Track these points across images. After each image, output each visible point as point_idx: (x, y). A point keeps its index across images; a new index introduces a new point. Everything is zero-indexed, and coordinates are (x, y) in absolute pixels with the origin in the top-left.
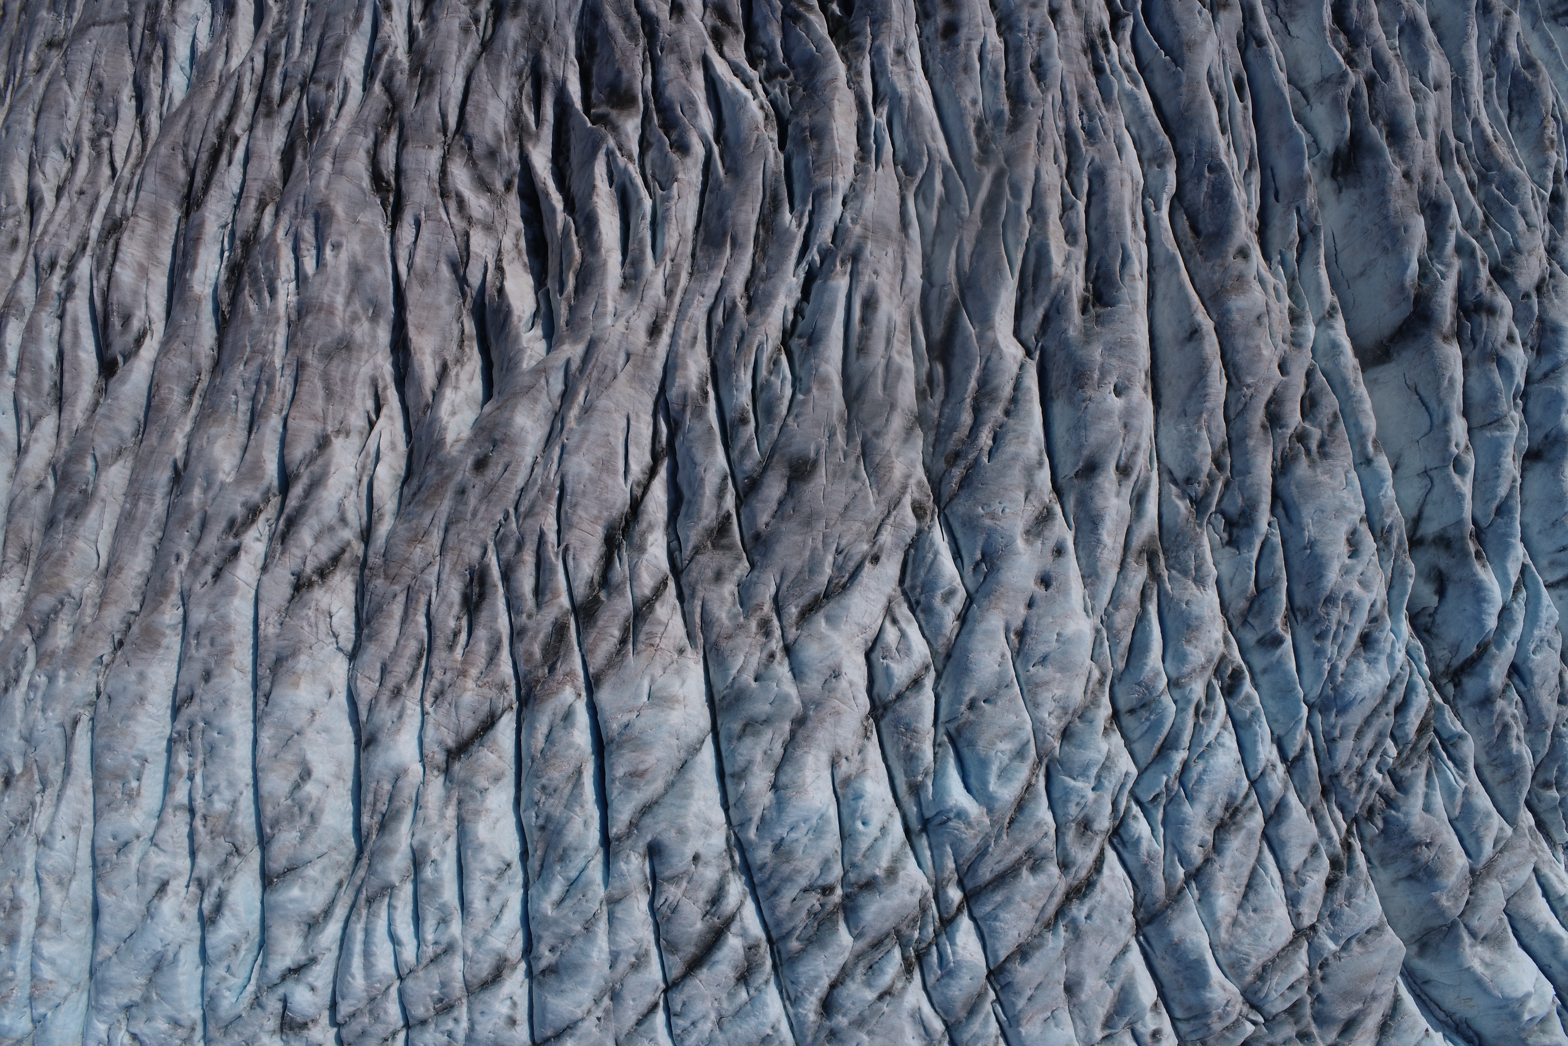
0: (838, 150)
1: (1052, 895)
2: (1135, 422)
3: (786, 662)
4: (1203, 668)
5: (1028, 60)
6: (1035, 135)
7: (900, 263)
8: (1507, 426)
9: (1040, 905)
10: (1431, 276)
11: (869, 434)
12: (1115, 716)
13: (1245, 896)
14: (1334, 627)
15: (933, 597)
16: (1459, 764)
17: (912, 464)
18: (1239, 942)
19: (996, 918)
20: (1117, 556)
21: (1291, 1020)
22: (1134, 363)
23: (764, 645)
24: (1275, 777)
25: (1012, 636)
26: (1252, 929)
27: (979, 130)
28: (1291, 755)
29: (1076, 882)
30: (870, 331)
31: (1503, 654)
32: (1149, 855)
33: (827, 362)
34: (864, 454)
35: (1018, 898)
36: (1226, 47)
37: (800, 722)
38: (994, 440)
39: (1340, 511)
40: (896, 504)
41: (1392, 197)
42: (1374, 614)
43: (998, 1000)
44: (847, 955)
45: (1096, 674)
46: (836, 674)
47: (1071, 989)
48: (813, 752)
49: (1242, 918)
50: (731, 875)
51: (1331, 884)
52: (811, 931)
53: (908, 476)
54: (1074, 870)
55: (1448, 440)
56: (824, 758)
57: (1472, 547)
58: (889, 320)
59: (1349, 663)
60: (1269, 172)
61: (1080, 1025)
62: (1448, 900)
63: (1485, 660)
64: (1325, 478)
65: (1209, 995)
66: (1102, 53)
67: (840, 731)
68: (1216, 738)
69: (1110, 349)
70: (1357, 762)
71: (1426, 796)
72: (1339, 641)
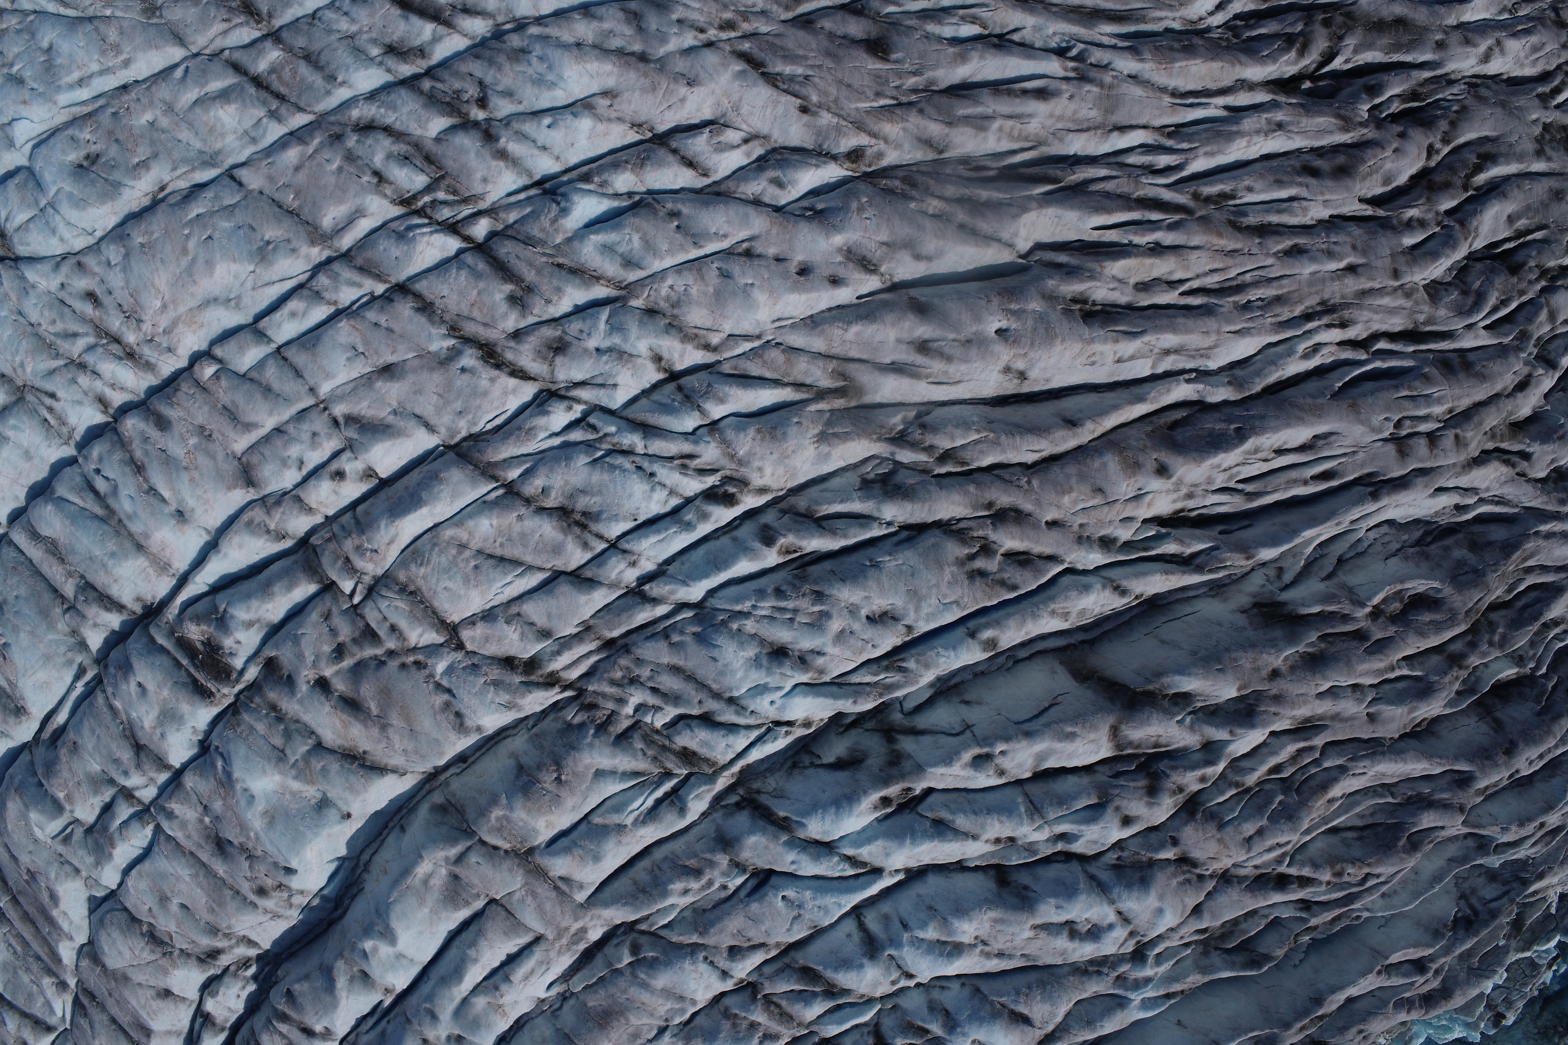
0: (1177, 65)
1: (485, 325)
2: (973, 352)
3: (696, 43)
4: (732, 457)
5: (1301, 241)
6: (1232, 245)
7: (1085, 126)
8: (1032, 819)
9: (476, 314)
10: (1176, 709)
11: (920, 105)
12: (673, 376)
13: (491, 556)
14: (790, 604)
15: (774, 169)
16: (652, 814)
17: (898, 146)
18: (441, 552)
19: (459, 268)
20: (837, 349)
21: (357, 634)
22: (1032, 344)
23: (711, 24)
24: (622, 565)
25: (745, 245)
26: (456, 565)
27: (1224, 196)
28: (647, 587)
29: (499, 350)
30: (1017, 96)
31: (780, 849)
32: (530, 429)
33: (981, 57)
34: (900, 105)
35: (482, 285)
36: (1361, 456)
37: (643, 58)
38: (933, 216)
39: (915, 595)
40: (860, 127)
41: (1250, 655)
42: (809, 658)
43: (373, 298)
44: (419, 132)
45: (715, 339)
46: (691, 83)
47: (388, 371)
48: (616, 70)
49: (467, 553)
50: (490, 22)
51: (509, 662)
52: (440, 96)
53: (886, 141)
54: (512, 344)
55: (1007, 739)
56: (610, 82)
57: (893, 790)
58: (1030, 116)
59: (754, 636)
60: (1246, 523)
61: (348, 388)
62: (498, 819)
63: (771, 828)
64: (947, 575)
65: (383, 524)
66: (1325, 320)
67: (637, 94)
68: (660, 483)
69: (1041, 318)
70: (645, 673)
71: (613, 773)
72: (776, 615)
